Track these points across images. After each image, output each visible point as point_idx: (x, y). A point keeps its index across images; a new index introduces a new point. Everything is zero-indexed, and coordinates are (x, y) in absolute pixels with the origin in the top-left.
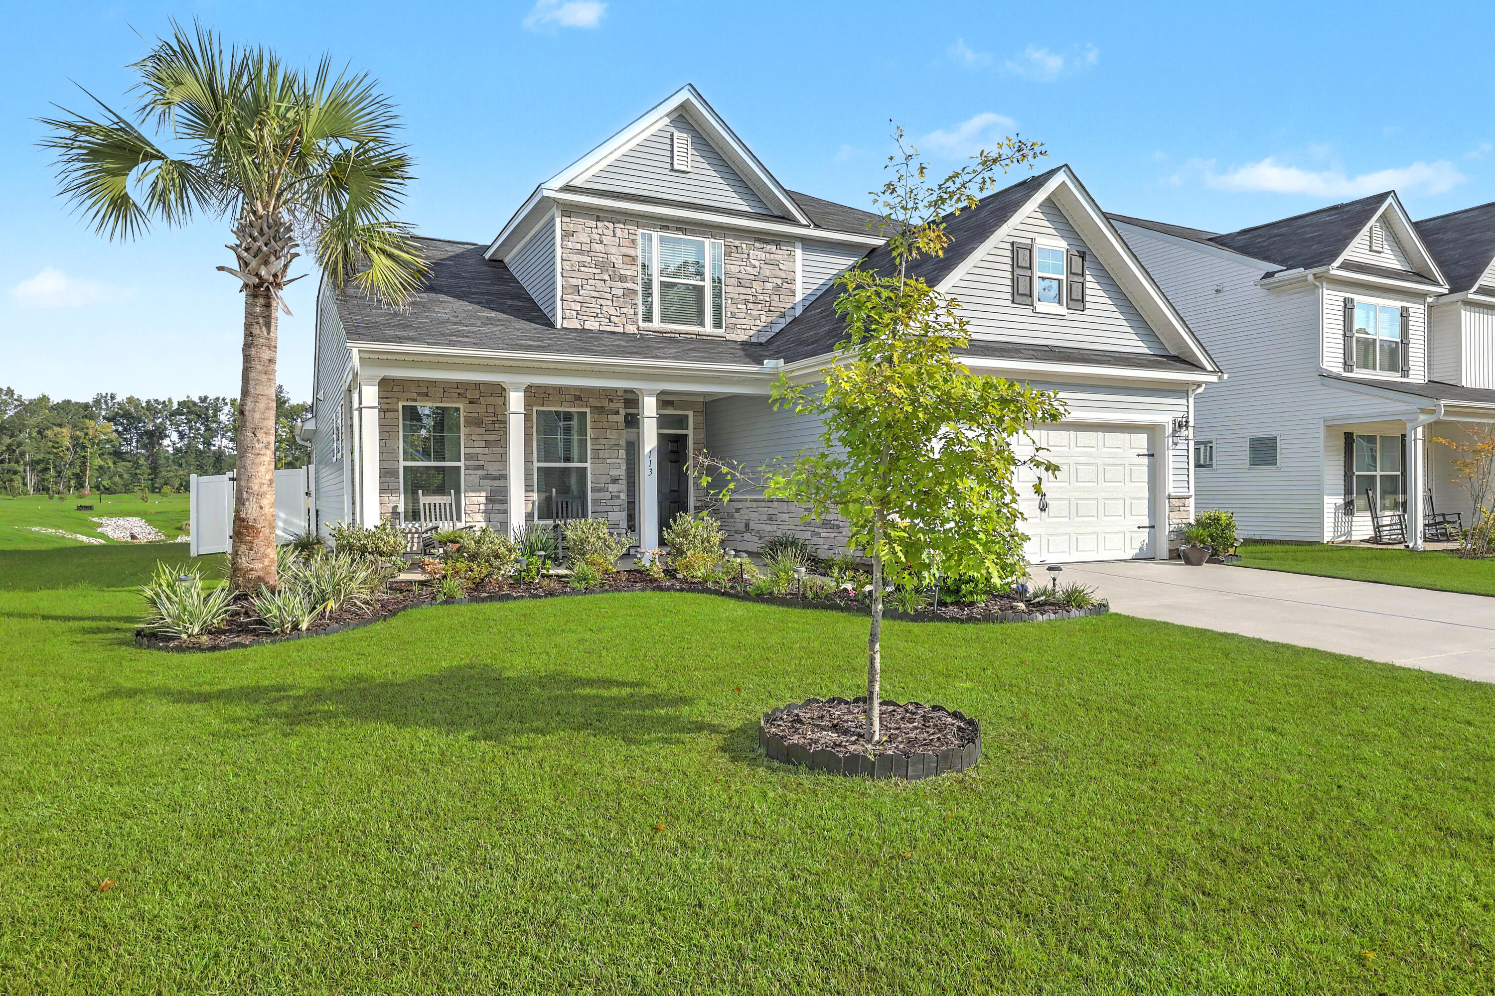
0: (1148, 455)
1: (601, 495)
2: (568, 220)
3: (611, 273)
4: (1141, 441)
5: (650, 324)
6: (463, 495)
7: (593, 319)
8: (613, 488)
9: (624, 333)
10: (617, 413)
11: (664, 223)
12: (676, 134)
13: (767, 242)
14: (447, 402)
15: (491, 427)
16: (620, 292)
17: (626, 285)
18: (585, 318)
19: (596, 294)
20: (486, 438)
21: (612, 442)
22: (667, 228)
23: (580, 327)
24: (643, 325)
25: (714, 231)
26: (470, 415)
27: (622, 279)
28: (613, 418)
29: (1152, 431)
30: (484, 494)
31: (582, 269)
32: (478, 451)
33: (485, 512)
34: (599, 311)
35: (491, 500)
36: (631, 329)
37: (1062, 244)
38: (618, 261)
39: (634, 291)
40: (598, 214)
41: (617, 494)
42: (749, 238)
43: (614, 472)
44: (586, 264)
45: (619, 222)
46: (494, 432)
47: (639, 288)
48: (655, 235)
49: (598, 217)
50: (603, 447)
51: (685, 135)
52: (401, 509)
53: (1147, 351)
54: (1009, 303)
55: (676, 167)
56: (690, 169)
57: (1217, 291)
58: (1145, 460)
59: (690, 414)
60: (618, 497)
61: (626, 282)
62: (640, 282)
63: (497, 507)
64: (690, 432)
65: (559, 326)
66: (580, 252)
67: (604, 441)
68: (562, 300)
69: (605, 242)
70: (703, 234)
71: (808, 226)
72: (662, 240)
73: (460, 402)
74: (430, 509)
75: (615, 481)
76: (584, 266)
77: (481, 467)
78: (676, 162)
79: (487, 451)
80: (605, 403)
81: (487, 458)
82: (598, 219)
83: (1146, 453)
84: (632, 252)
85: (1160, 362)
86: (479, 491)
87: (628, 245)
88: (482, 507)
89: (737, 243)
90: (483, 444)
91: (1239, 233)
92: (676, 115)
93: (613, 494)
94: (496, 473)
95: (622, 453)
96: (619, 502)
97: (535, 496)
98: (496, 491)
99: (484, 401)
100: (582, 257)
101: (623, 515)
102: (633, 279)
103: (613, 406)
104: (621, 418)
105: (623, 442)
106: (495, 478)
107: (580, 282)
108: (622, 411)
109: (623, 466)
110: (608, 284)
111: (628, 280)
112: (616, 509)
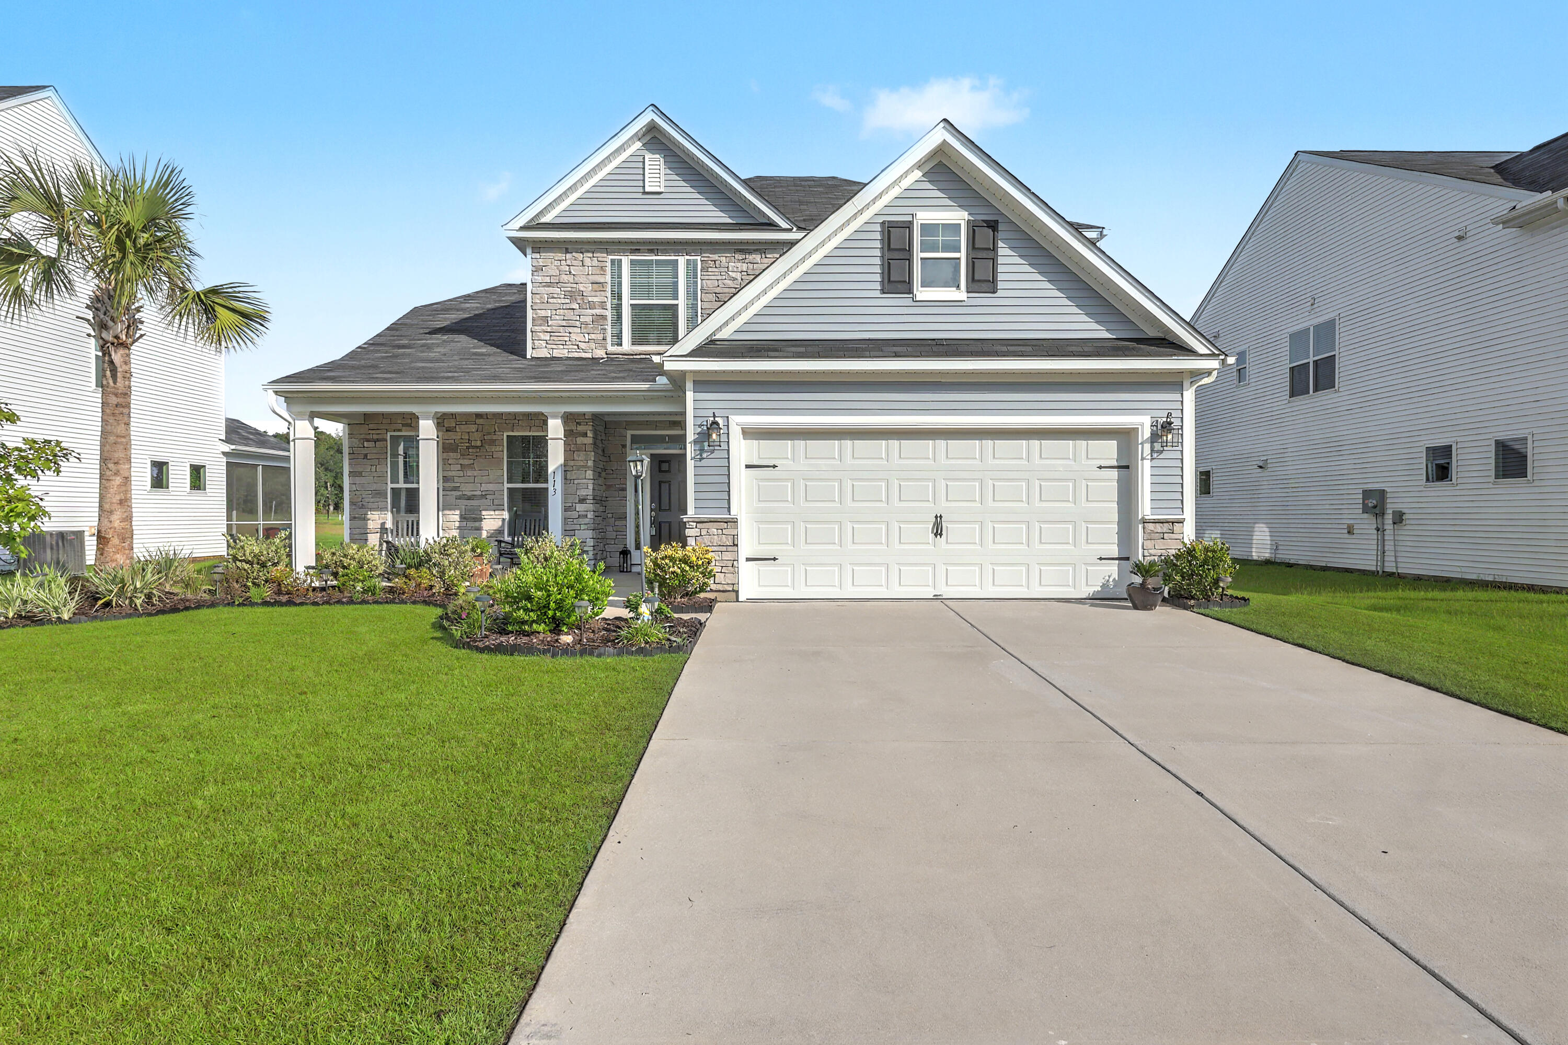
0: (1119, 467)
2: (538, 256)
3: (579, 301)
4: (1109, 450)
5: (619, 348)
6: (439, 512)
7: (562, 347)
8: (580, 507)
9: (593, 358)
10: (585, 435)
11: (635, 247)
12: (648, 156)
13: (750, 252)
15: (465, 451)
16: (589, 319)
17: (594, 312)
18: (554, 347)
19: (564, 323)
20: (461, 462)
21: (582, 464)
22: (638, 251)
23: (549, 356)
24: (611, 349)
25: (688, 248)
26: (447, 442)
27: (592, 306)
28: (581, 441)
29: (1125, 436)
30: (458, 512)
31: (551, 300)
32: (454, 473)
33: (459, 528)
34: (567, 339)
35: (465, 518)
36: (600, 353)
37: (959, 217)
38: (587, 288)
39: (604, 317)
40: (566, 247)
41: (585, 513)
42: (725, 251)
43: (583, 493)
44: (555, 296)
45: (588, 252)
46: (468, 457)
47: (608, 313)
48: (626, 261)
49: (567, 249)
50: (570, 469)
51: (658, 156)
52: (389, 525)
53: (1107, 335)
54: (878, 294)
55: (648, 189)
56: (662, 190)
57: (1460, 238)
58: (1114, 473)
60: (586, 517)
61: (595, 308)
62: (609, 306)
63: (470, 524)
65: (529, 356)
66: (549, 285)
68: (532, 332)
69: (573, 272)
70: (677, 252)
71: (790, 230)
72: (633, 262)
74: (413, 525)
75: (582, 501)
76: (553, 298)
77: (456, 489)
78: (647, 184)
79: (461, 473)
80: (574, 427)
81: (461, 480)
82: (567, 251)
83: (1115, 463)
84: (600, 279)
85: (1127, 348)
86: (454, 510)
87: (598, 272)
88: (457, 524)
89: (715, 257)
91: (1531, 151)
92: (648, 138)
93: (580, 513)
94: (469, 494)
95: (590, 474)
96: (586, 521)
97: (506, 515)
98: (470, 510)
99: (460, 428)
100: (551, 290)
101: (590, 534)
102: (603, 305)
103: (581, 428)
104: (589, 440)
105: (590, 463)
106: (469, 498)
107: (549, 313)
108: (590, 434)
109: (591, 487)
110: (576, 312)
111: (597, 307)
112: (583, 527)
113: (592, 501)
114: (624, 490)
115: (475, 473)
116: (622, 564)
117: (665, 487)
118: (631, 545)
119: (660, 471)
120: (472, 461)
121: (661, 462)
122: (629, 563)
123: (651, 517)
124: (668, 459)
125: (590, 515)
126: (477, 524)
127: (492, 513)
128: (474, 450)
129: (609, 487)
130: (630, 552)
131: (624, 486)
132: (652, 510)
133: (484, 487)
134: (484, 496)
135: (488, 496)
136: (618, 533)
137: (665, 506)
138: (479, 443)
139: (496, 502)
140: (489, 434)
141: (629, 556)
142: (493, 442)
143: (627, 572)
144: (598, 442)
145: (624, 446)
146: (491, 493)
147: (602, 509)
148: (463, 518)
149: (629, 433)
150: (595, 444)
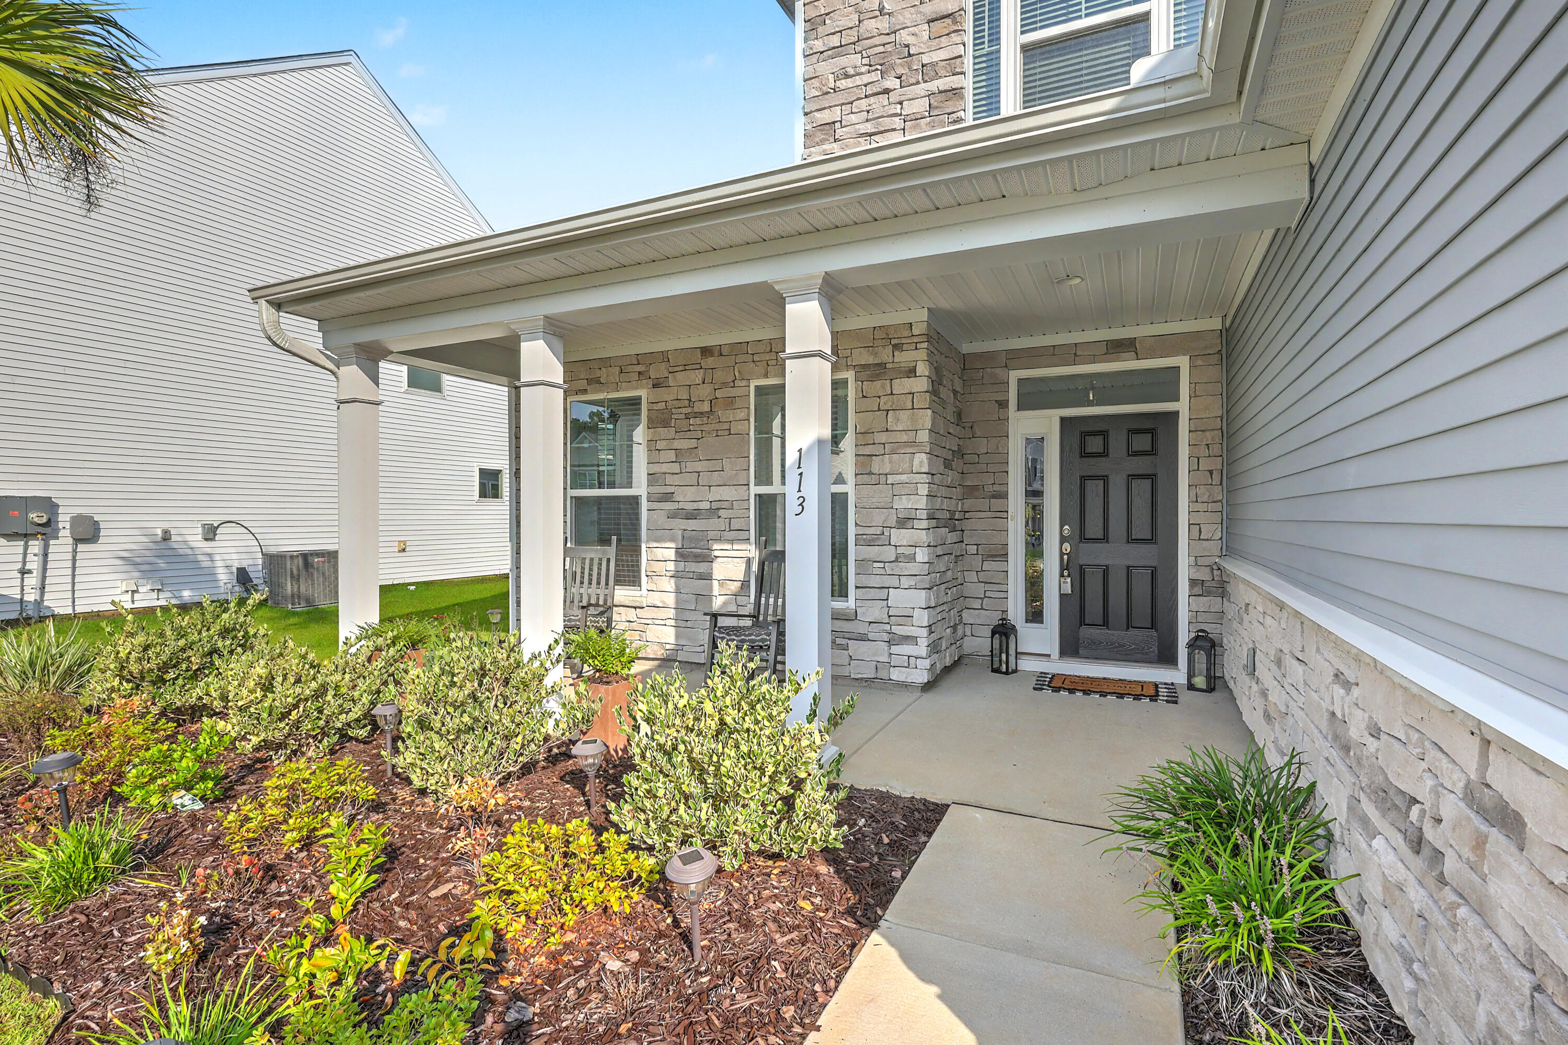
1: (872, 552)
3: (900, 71)
6: (644, 546)
8: (900, 537)
10: (911, 372)
14: (626, 390)
15: (683, 424)
16: (920, 106)
17: (934, 85)
19: (869, 128)
20: (677, 444)
21: (904, 438)
26: (654, 406)
27: (928, 72)
28: (903, 385)
30: (672, 543)
31: (843, 84)
32: (664, 468)
33: (674, 574)
35: (683, 555)
38: (917, 35)
39: (956, 95)
41: (911, 550)
43: (903, 503)
44: (851, 71)
46: (688, 434)
47: (968, 83)
50: (878, 450)
59: (1183, 362)
60: (912, 558)
61: (937, 76)
62: (968, 64)
63: (692, 567)
64: (1182, 406)
66: (838, 50)
67: (882, 437)
69: (888, 8)
73: (642, 387)
74: (591, 565)
75: (904, 522)
76: (847, 77)
77: (669, 497)
79: (675, 468)
80: (885, 355)
81: (676, 480)
86: (667, 539)
88: (671, 566)
90: (672, 455)
93: (900, 550)
94: (690, 506)
95: (921, 461)
96: (913, 568)
97: (752, 551)
98: (691, 539)
99: (675, 378)
100: (843, 61)
101: (921, 598)
102: (953, 65)
103: (904, 358)
104: (920, 384)
105: (924, 436)
106: (691, 515)
107: (835, 114)
108: (923, 369)
109: (924, 490)
110: (894, 97)
111: (942, 72)
112: (905, 582)
113: (924, 524)
114: (1004, 496)
115: (699, 466)
116: (996, 652)
117: (1094, 489)
118: (1016, 611)
119: (1084, 454)
120: (693, 443)
121: (1085, 434)
122: (1012, 652)
123: (1062, 554)
124: (1102, 426)
125: (922, 555)
126: (702, 568)
127: (728, 547)
128: (698, 421)
129: (971, 491)
130: (1013, 628)
131: (1003, 488)
132: (1063, 540)
133: (719, 493)
134: (713, 512)
135: (721, 513)
136: (988, 587)
137: (1094, 528)
138: (706, 407)
139: (736, 524)
140: (725, 385)
141: (1012, 637)
142: (730, 402)
143: (1007, 673)
144: (945, 393)
145: (1003, 404)
146: (725, 505)
147: (952, 537)
148: (681, 555)
149: (1014, 376)
150: (934, 392)
